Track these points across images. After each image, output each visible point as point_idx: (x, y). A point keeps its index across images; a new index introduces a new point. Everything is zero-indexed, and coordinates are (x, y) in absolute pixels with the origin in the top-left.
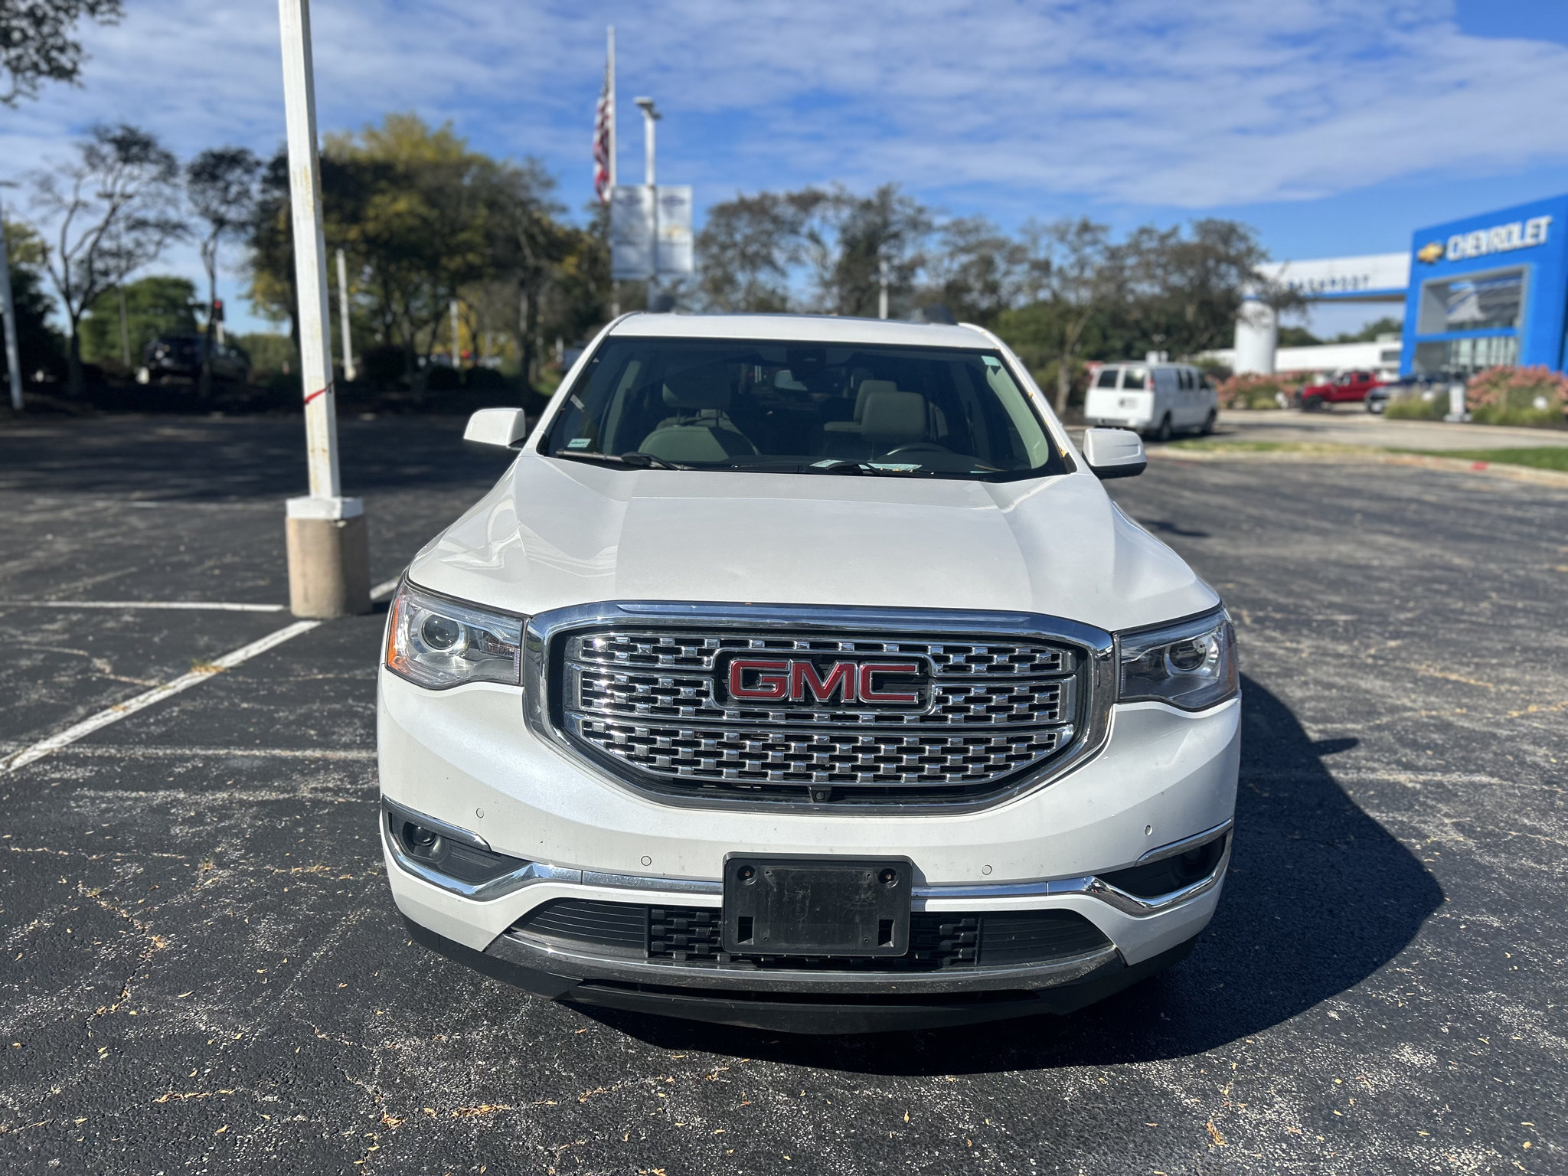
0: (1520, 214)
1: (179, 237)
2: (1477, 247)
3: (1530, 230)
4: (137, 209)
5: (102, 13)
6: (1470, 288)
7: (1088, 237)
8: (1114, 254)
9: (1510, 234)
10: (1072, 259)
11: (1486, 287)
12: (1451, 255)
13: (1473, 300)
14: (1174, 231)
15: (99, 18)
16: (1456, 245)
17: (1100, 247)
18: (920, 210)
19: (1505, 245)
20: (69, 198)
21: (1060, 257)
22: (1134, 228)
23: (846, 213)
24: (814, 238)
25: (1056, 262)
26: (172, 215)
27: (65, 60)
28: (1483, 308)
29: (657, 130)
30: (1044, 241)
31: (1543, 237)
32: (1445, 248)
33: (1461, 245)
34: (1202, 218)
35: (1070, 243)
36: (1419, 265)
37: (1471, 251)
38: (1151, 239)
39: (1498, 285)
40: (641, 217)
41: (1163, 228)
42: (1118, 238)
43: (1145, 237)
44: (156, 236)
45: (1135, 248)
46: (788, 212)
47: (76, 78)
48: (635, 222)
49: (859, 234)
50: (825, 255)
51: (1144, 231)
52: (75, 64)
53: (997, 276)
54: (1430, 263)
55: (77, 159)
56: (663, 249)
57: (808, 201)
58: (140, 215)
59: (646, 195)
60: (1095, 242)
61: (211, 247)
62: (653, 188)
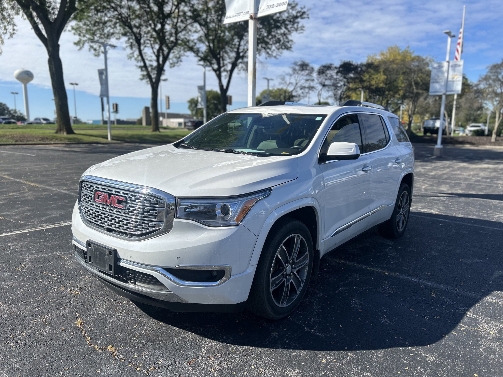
1: (313, 91)
4: (303, 84)
5: (299, 30)
15: (298, 32)
20: (288, 82)
26: (312, 84)
27: (289, 45)
29: (452, 42)
40: (443, 73)
44: (307, 90)
47: (292, 49)
48: (440, 74)
52: (291, 45)
55: (290, 71)
56: (449, 83)
58: (304, 85)
59: (445, 65)
61: (320, 92)
62: (448, 62)
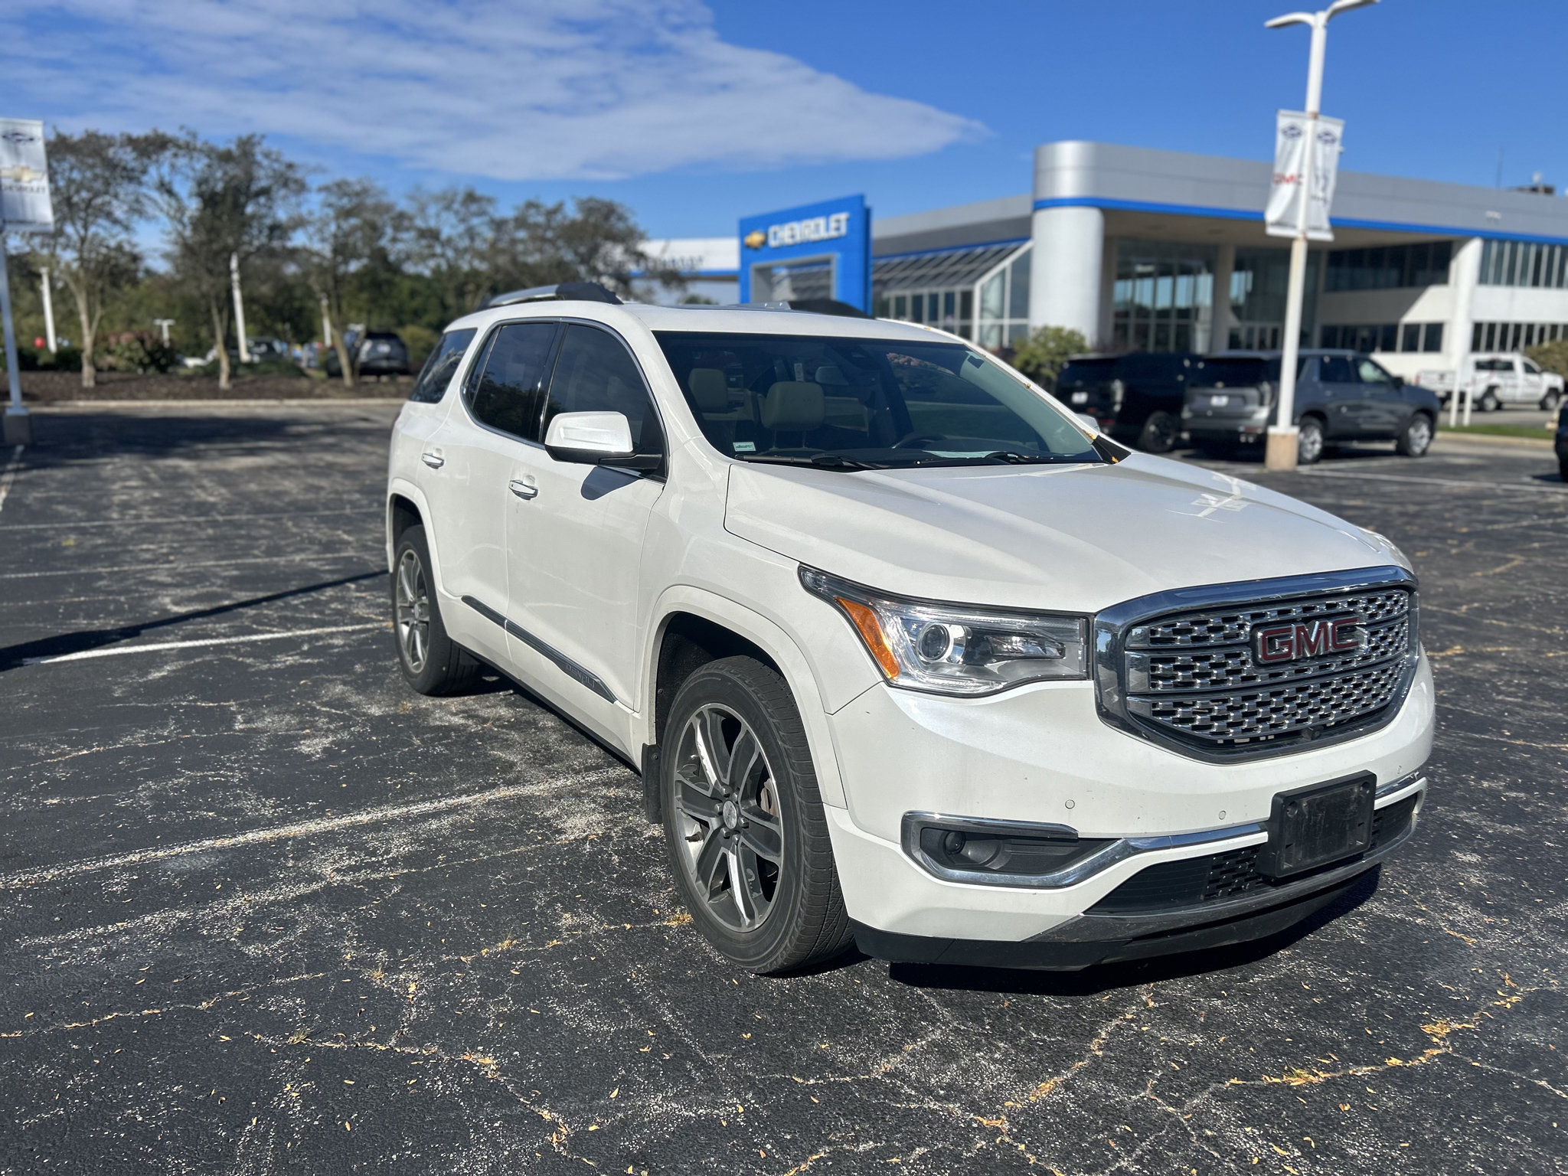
0: (824, 209)
2: (793, 237)
3: (833, 225)
6: (784, 272)
7: (474, 207)
8: (499, 225)
9: (817, 226)
10: (461, 228)
11: (796, 271)
12: (773, 243)
13: (786, 283)
14: (557, 210)
16: (775, 234)
17: (485, 219)
18: (290, 166)
19: (814, 237)
21: (449, 227)
22: (521, 202)
23: (201, 164)
24: (166, 188)
25: (446, 232)
28: (795, 290)
30: (432, 210)
31: (843, 230)
32: (766, 236)
33: (780, 234)
34: (585, 196)
35: (457, 213)
36: (746, 249)
37: (788, 241)
38: (538, 214)
39: (805, 270)
41: (549, 203)
42: (505, 211)
43: (532, 211)
45: (521, 222)
46: (128, 156)
49: (220, 187)
50: (181, 209)
51: (530, 205)
53: (384, 242)
54: (756, 249)
57: (152, 146)
60: (481, 213)
